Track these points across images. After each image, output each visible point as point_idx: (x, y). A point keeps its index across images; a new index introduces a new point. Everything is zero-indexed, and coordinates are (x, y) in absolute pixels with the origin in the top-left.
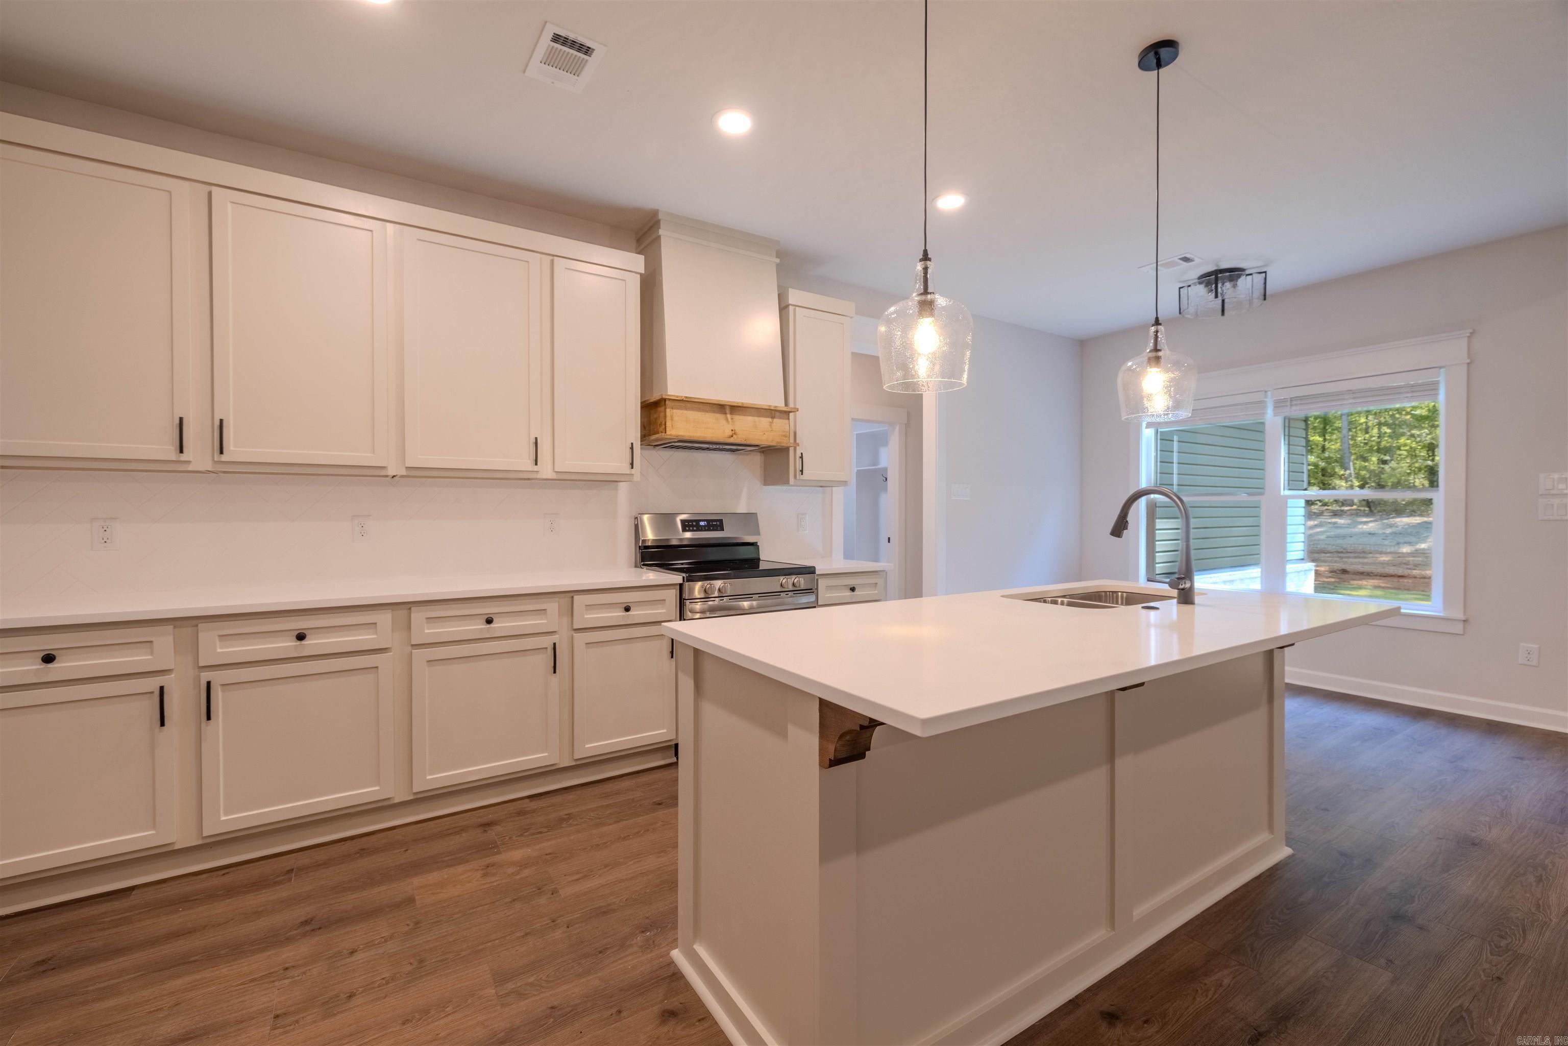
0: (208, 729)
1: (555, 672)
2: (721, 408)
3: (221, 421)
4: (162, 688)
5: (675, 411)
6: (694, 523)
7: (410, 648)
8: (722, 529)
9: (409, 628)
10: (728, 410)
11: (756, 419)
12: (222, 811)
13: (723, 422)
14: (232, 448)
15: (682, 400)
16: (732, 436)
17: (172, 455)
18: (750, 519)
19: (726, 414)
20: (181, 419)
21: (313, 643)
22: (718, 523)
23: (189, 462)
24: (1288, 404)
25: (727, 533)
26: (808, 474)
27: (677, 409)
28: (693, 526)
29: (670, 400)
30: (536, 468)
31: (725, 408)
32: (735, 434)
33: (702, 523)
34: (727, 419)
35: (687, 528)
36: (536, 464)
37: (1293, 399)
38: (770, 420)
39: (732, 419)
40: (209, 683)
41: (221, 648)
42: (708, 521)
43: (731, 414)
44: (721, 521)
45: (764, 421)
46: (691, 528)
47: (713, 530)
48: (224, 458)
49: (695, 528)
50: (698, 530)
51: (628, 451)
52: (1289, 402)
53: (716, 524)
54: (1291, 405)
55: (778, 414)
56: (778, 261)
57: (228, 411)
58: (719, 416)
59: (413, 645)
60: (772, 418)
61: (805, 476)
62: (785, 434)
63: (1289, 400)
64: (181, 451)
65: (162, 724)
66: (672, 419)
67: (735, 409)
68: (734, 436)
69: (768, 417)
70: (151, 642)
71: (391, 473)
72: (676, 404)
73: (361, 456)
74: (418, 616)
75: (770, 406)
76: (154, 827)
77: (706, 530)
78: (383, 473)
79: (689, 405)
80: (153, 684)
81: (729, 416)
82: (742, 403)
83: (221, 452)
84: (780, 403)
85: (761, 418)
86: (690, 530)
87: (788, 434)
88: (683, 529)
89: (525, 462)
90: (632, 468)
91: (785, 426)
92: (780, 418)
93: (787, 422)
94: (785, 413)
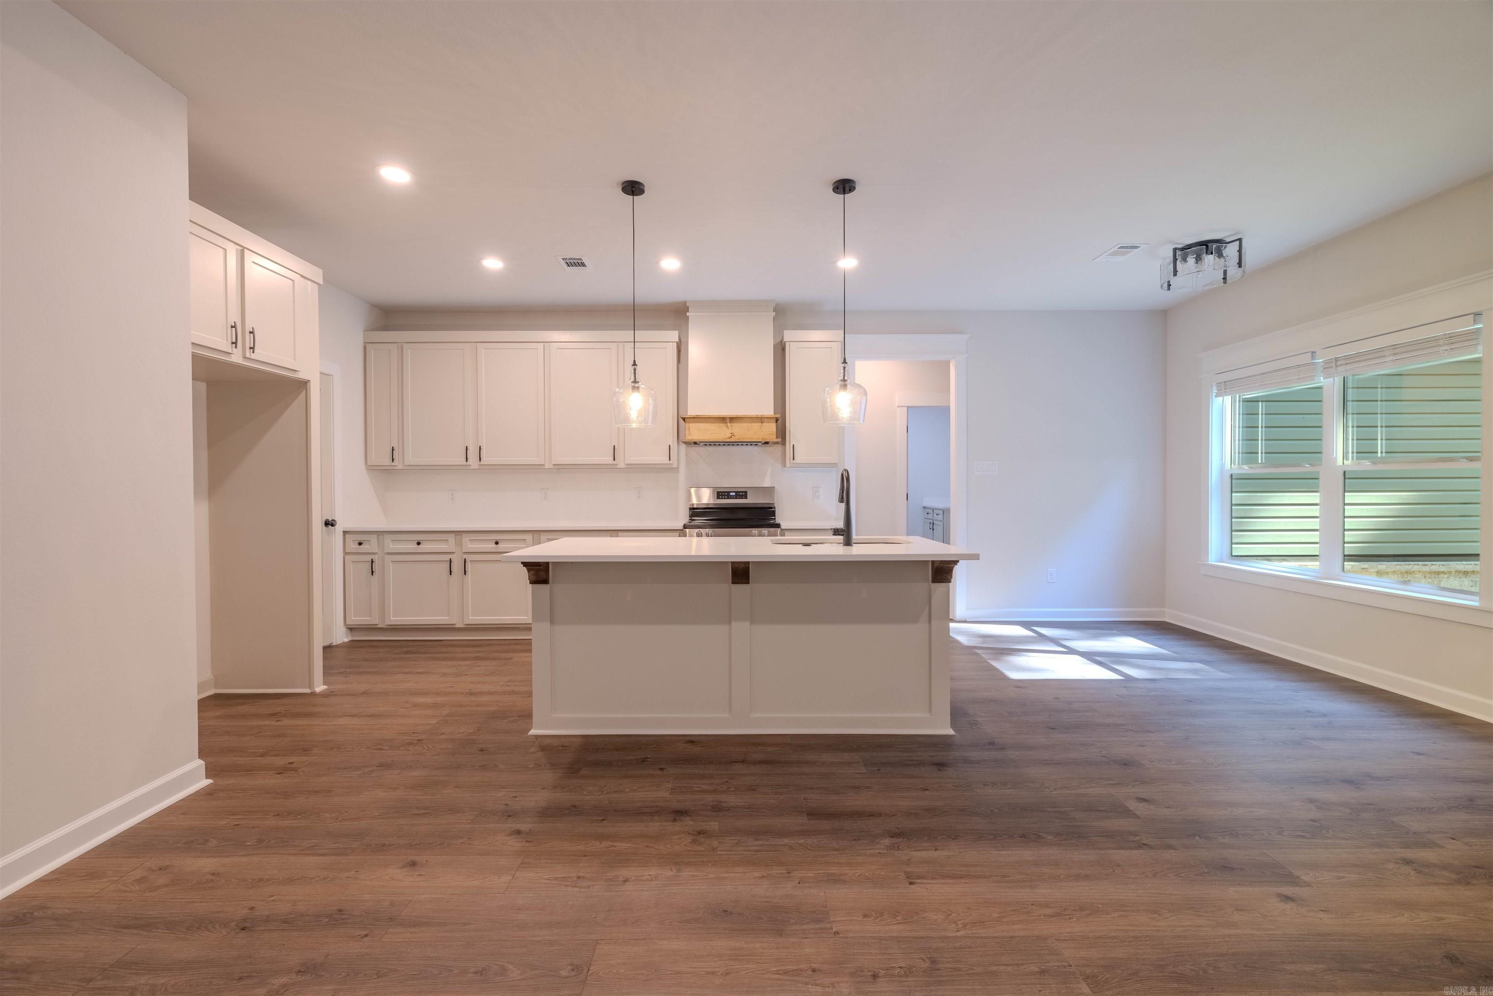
0: (465, 579)
2: (723, 420)
3: (481, 447)
4: (450, 560)
5: (691, 424)
6: (726, 494)
8: (747, 498)
10: (728, 420)
11: (750, 424)
13: (725, 428)
14: (484, 458)
15: (694, 417)
16: (731, 437)
17: (464, 463)
18: (770, 490)
19: (727, 423)
20: (467, 448)
22: (744, 494)
23: (469, 465)
24: (1333, 365)
25: (751, 500)
26: (799, 459)
27: (692, 423)
28: (725, 495)
29: (687, 418)
31: (726, 420)
32: (733, 435)
33: (731, 494)
34: (727, 427)
35: (721, 497)
36: (613, 460)
37: (1338, 359)
38: (760, 424)
39: (731, 426)
40: (465, 559)
42: (736, 492)
43: (730, 422)
44: (746, 492)
45: (756, 426)
46: (723, 497)
47: (739, 498)
48: (482, 463)
49: (726, 497)
50: (728, 498)
51: (669, 447)
52: (1334, 363)
53: (742, 494)
54: (1337, 366)
55: (766, 420)
56: (775, 314)
58: (722, 425)
60: (762, 423)
61: (797, 460)
62: (771, 433)
63: (1334, 360)
64: (467, 460)
65: (451, 574)
66: (689, 429)
67: (732, 419)
68: (733, 437)
69: (758, 422)
70: (448, 540)
71: (545, 467)
72: (692, 420)
73: (534, 460)
75: (758, 415)
77: (734, 498)
78: (543, 467)
79: (700, 420)
80: (447, 557)
81: (729, 424)
82: (736, 415)
83: (480, 460)
84: (768, 410)
85: (753, 424)
86: (722, 498)
87: (775, 433)
88: (718, 498)
89: (609, 459)
90: (670, 460)
91: (772, 427)
92: (768, 422)
93: (774, 425)
94: (773, 418)
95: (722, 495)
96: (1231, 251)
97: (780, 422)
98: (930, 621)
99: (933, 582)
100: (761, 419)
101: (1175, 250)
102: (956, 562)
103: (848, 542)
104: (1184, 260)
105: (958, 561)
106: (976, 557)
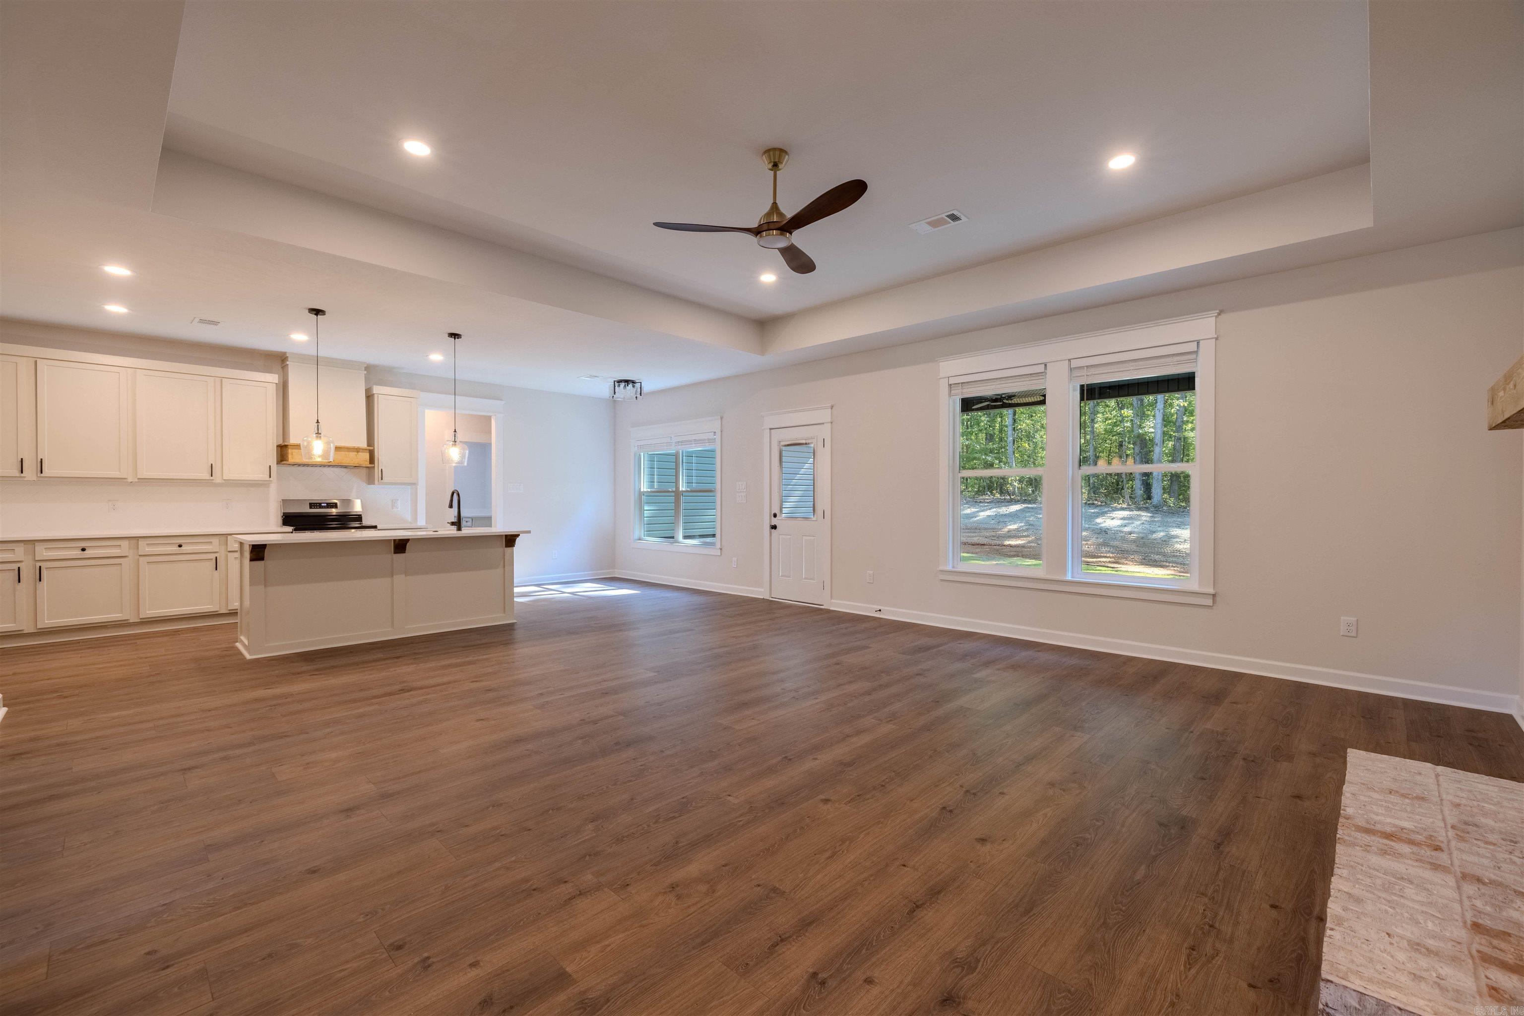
0: (39, 585)
1: (216, 570)
3: (41, 459)
4: (19, 568)
5: (297, 450)
7: (138, 557)
8: (335, 508)
9: (138, 548)
11: (347, 453)
12: (46, 619)
14: (47, 471)
17: (19, 474)
20: (22, 459)
21: (88, 553)
22: (333, 505)
23: (25, 477)
25: (338, 510)
26: (386, 479)
27: (294, 449)
28: (317, 506)
29: (293, 445)
30: (211, 478)
33: (323, 505)
36: (212, 476)
40: (40, 567)
41: (46, 553)
42: (327, 504)
44: (336, 503)
45: (352, 454)
47: (329, 508)
50: (320, 508)
51: (268, 469)
53: (331, 506)
56: (366, 372)
57: (44, 454)
59: (140, 555)
60: (357, 452)
61: (384, 480)
62: (365, 460)
64: (22, 472)
65: (19, 582)
66: (296, 454)
69: (353, 452)
70: (14, 550)
71: (130, 480)
72: (296, 447)
73: (114, 473)
74: (141, 543)
75: (353, 447)
76: (15, 623)
77: (325, 508)
78: (126, 480)
80: (15, 566)
83: (42, 473)
84: (363, 444)
85: (351, 453)
86: (314, 508)
87: (368, 460)
88: (311, 507)
89: (206, 475)
90: (270, 477)
91: (366, 456)
92: (363, 452)
93: (368, 454)
94: (366, 449)
95: (314, 506)
96: (638, 385)
97: (372, 454)
98: (504, 567)
99: (506, 547)
100: (358, 450)
101: (614, 381)
102: (518, 535)
103: (459, 529)
104: (619, 386)
105: (519, 535)
106: (529, 532)
